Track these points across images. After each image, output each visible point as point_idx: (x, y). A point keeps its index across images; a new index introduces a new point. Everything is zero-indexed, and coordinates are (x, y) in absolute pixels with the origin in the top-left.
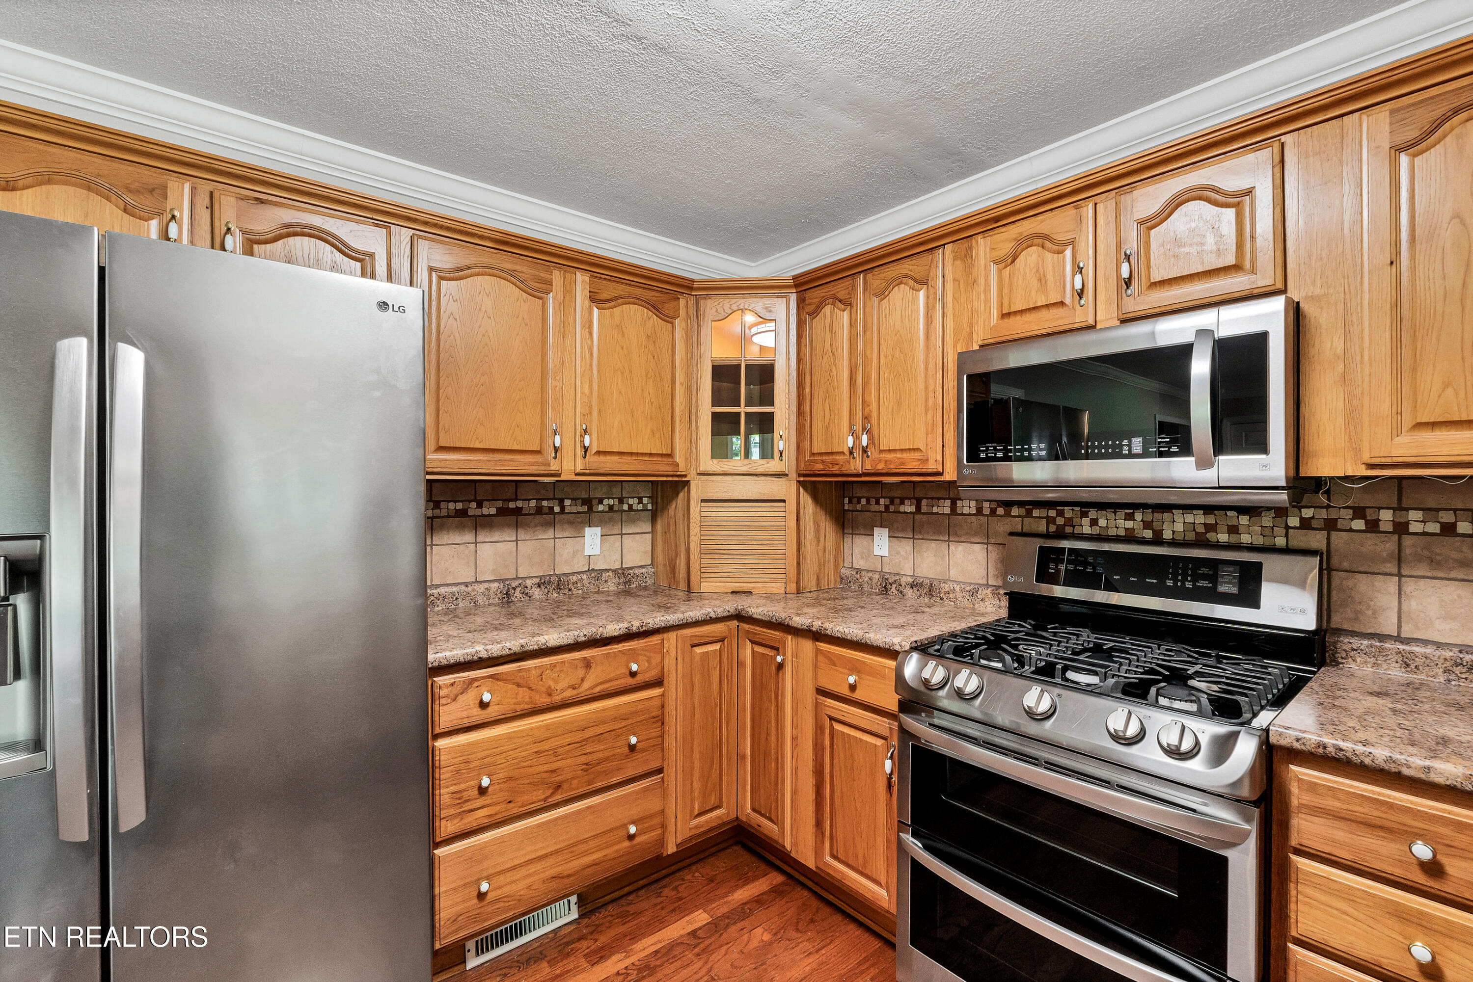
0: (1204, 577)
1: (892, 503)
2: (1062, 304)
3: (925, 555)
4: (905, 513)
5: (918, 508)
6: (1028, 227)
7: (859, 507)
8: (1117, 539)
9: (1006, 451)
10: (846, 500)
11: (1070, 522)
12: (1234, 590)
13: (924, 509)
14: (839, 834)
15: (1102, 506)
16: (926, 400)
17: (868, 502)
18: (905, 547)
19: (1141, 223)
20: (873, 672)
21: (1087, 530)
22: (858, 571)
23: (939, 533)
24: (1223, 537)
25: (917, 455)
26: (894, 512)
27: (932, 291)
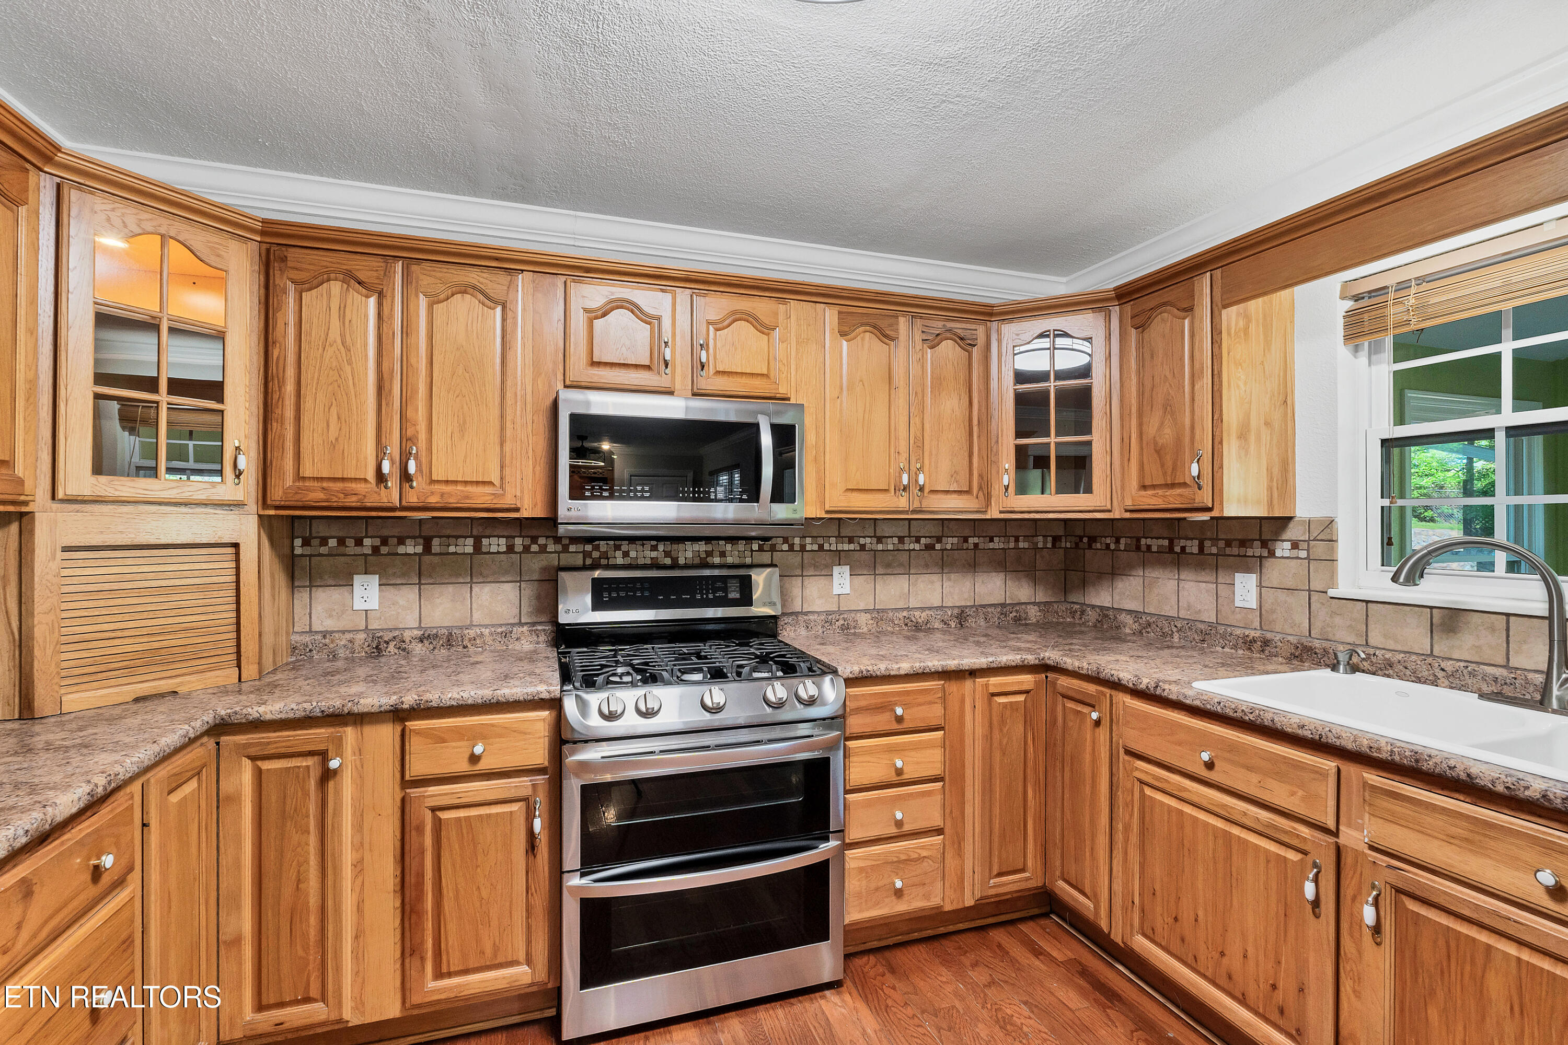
0: (719, 589)
1: (385, 542)
2: (648, 368)
3: (438, 601)
4: (406, 554)
5: (427, 549)
6: (619, 290)
7: (323, 550)
8: (644, 567)
10: (298, 542)
11: (603, 555)
12: (738, 596)
13: (436, 548)
14: (452, 941)
16: (501, 429)
17: (341, 542)
18: (406, 595)
19: (709, 322)
21: (620, 561)
22: (325, 634)
23: (458, 575)
24: (717, 560)
25: (488, 490)
26: (389, 554)
27: (510, 314)
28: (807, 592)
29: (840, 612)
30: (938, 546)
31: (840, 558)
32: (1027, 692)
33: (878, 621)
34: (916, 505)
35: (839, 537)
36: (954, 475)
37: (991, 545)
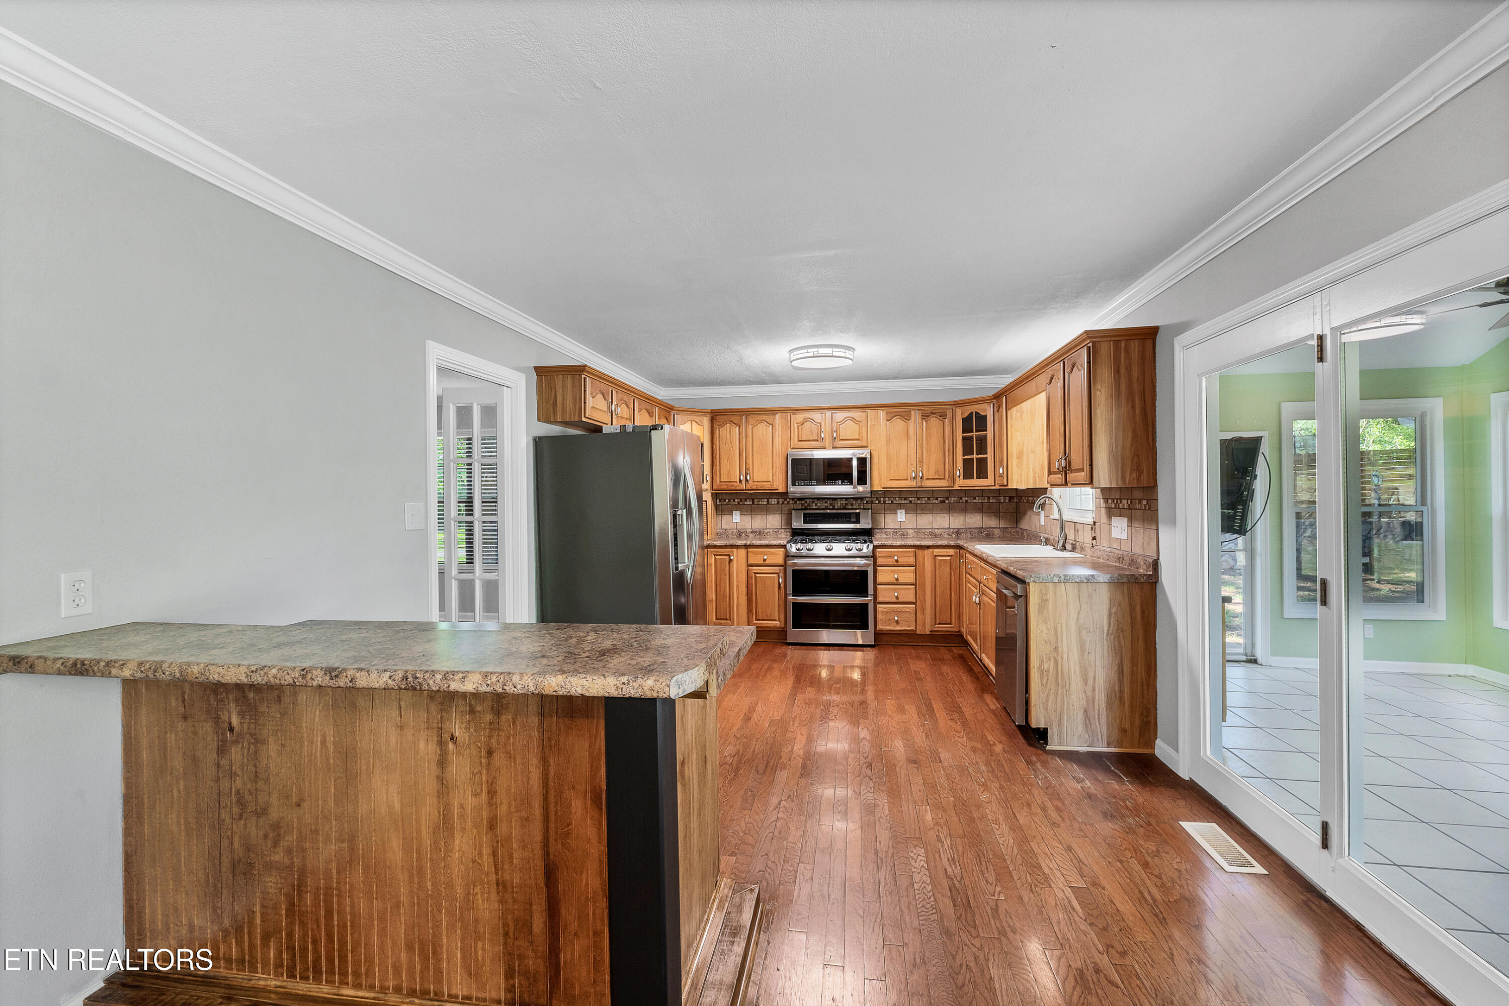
0: (847, 517)
1: (741, 501)
2: (817, 440)
3: (757, 520)
4: (747, 505)
5: (753, 503)
6: (807, 415)
7: (725, 503)
8: (823, 509)
9: (804, 483)
10: (718, 500)
11: (809, 505)
12: (855, 520)
13: (755, 503)
14: (760, 610)
15: (818, 499)
16: (773, 464)
17: (729, 501)
18: (747, 518)
19: (837, 423)
20: (773, 554)
21: (814, 507)
22: (725, 530)
23: (762, 511)
24: (850, 507)
25: (769, 483)
26: (742, 505)
27: (774, 428)
28: (886, 520)
29: (901, 529)
30: (947, 501)
31: (900, 506)
32: (951, 556)
33: (917, 533)
34: (919, 484)
35: (900, 498)
36: (937, 472)
37: (975, 501)
